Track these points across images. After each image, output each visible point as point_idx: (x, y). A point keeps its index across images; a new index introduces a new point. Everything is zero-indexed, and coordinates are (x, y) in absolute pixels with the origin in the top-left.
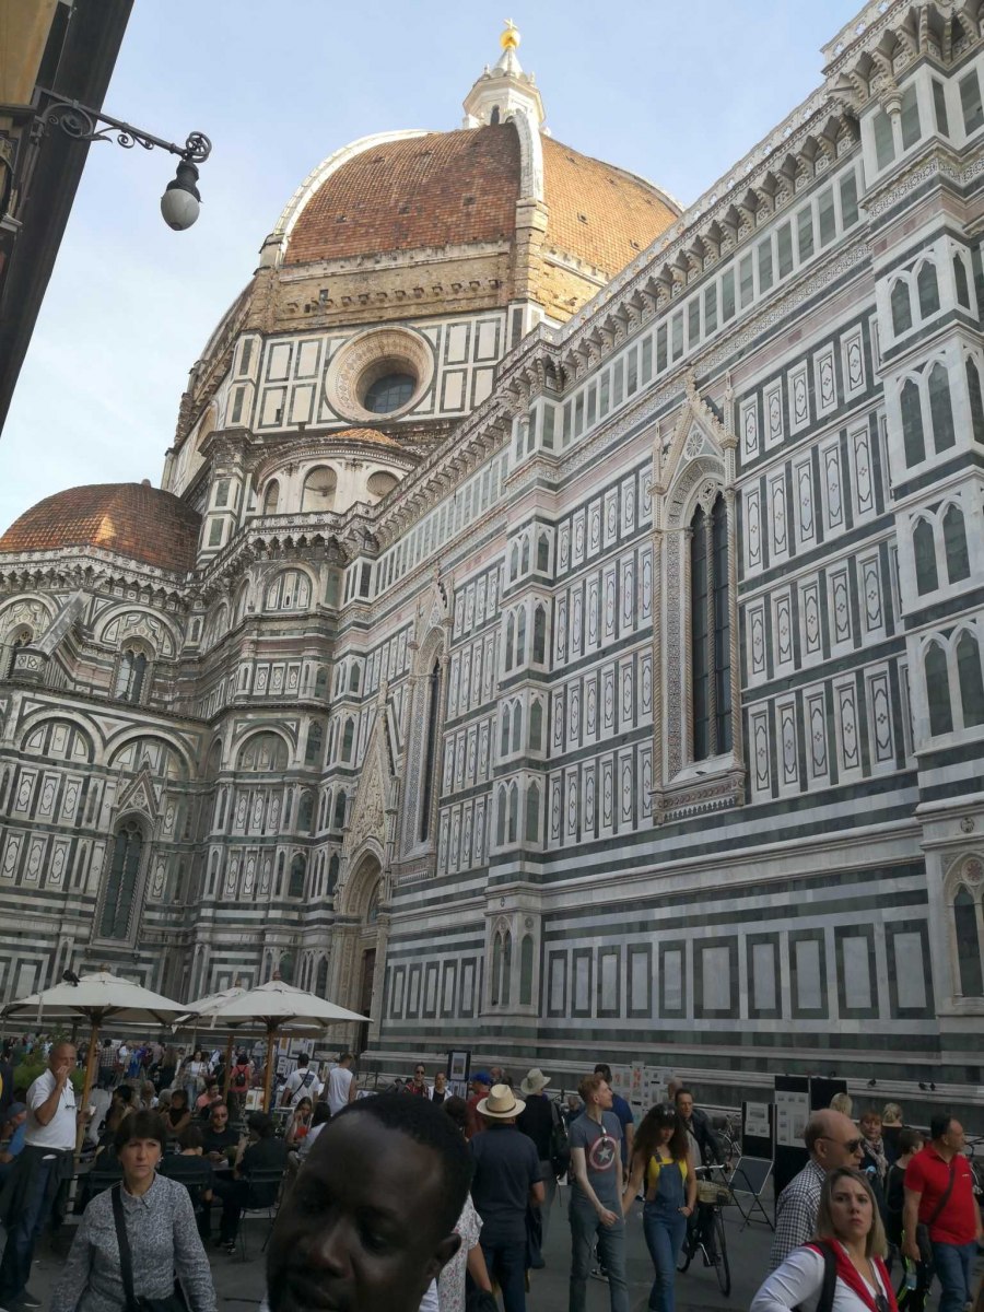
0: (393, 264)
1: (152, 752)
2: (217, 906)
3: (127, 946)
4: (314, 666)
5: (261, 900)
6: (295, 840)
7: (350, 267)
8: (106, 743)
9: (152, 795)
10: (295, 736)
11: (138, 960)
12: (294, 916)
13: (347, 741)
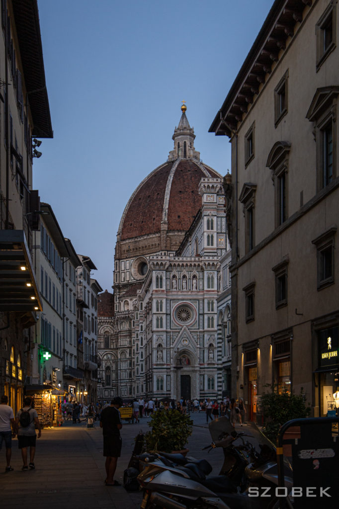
0: (140, 239)
1: (109, 356)
2: (120, 380)
3: (111, 387)
4: (129, 340)
5: (126, 378)
6: (129, 369)
7: (133, 240)
8: (101, 356)
9: (110, 362)
10: (127, 352)
11: (113, 389)
12: (130, 381)
13: (134, 353)
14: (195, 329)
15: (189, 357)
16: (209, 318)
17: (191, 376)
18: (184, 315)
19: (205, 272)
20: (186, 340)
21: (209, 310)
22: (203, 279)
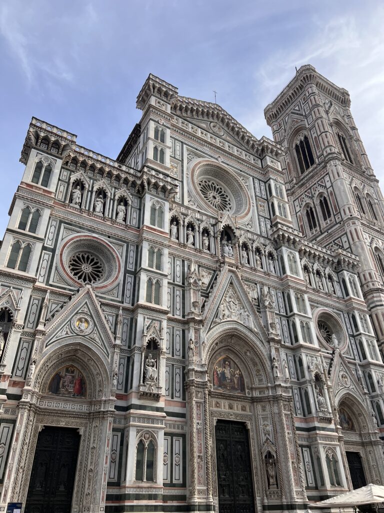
14: (112, 300)
15: (84, 375)
16: (150, 281)
17: (81, 432)
18: (87, 268)
19: (148, 197)
20: (86, 321)
21: (151, 265)
22: (140, 210)
